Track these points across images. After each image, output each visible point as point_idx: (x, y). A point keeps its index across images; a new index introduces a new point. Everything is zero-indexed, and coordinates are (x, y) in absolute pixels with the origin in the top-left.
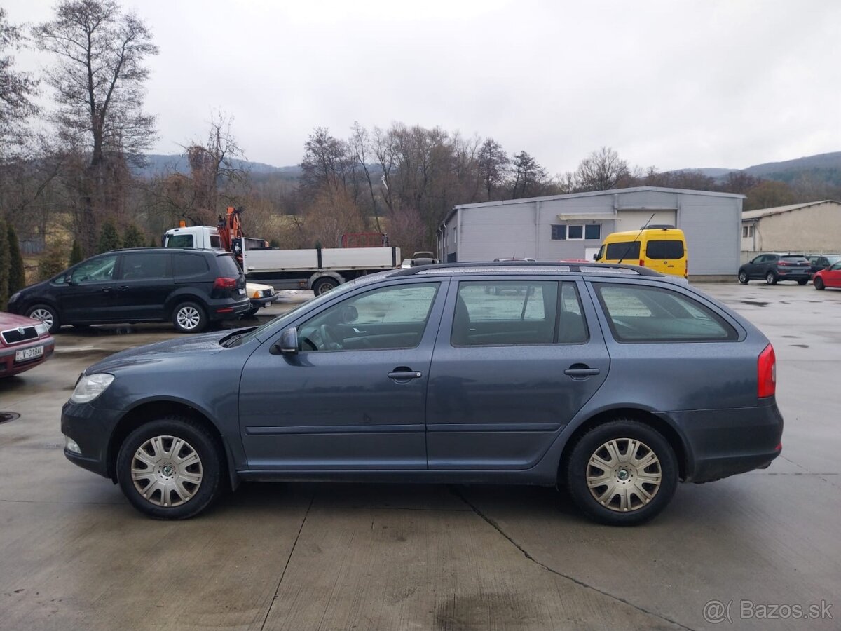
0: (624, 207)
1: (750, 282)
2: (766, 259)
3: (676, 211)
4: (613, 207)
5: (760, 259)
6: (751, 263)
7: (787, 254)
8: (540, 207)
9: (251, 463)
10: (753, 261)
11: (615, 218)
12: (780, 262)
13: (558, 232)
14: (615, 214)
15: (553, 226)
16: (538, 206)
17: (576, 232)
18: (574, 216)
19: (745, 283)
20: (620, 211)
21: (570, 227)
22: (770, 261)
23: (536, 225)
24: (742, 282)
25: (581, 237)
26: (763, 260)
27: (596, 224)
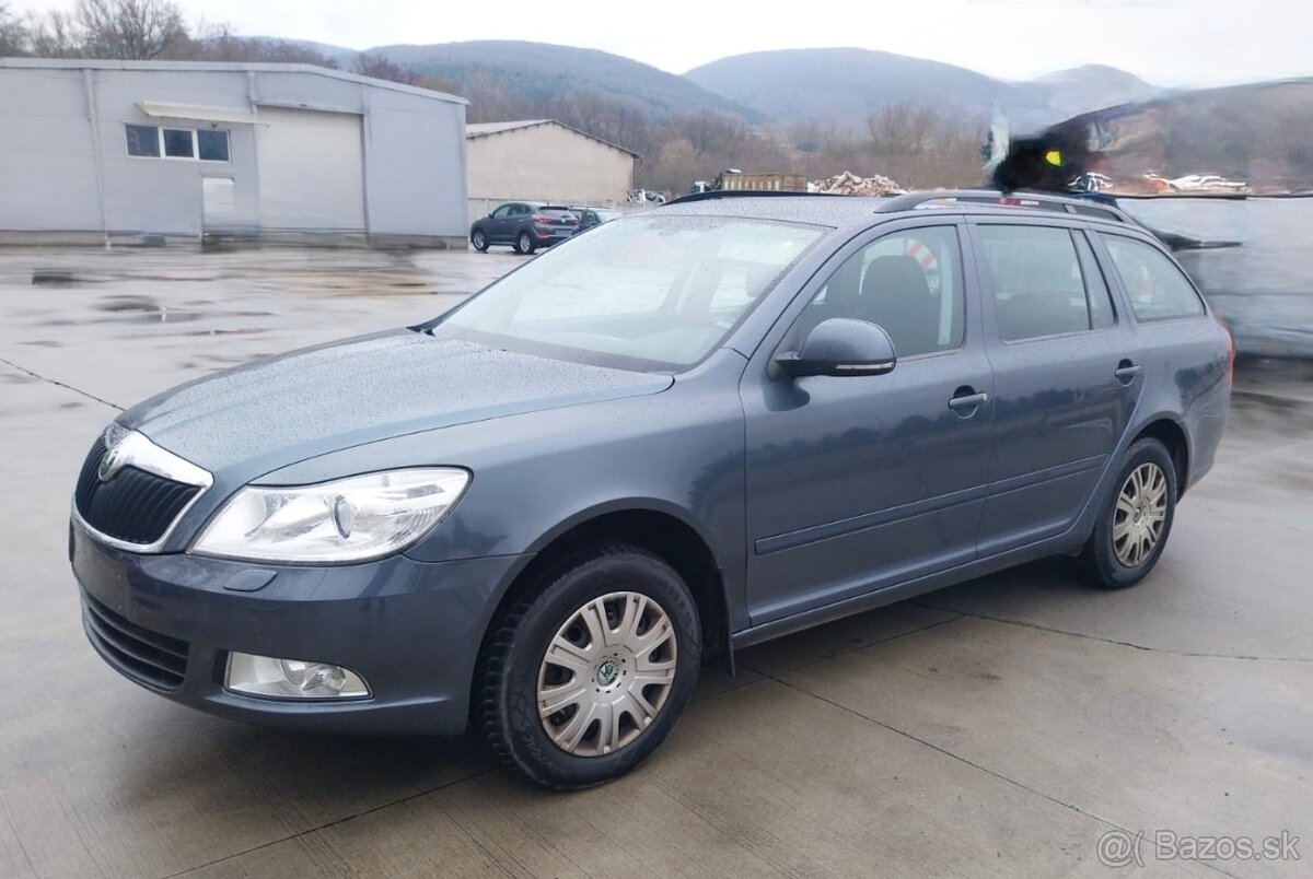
0: (269, 101)
1: (491, 248)
2: (514, 212)
3: (361, 117)
4: (249, 97)
5: (506, 210)
6: (491, 217)
7: (545, 205)
8: (94, 83)
9: (753, 614)
10: (495, 212)
11: (253, 120)
12: (534, 216)
13: (141, 139)
14: (252, 112)
15: (129, 127)
16: (89, 80)
17: (179, 144)
18: (170, 108)
19: (484, 250)
20: (264, 108)
21: (165, 132)
22: (521, 216)
23: (89, 120)
24: (478, 249)
25: (192, 155)
26: (510, 213)
27: (218, 129)
